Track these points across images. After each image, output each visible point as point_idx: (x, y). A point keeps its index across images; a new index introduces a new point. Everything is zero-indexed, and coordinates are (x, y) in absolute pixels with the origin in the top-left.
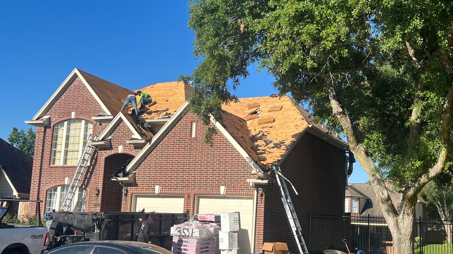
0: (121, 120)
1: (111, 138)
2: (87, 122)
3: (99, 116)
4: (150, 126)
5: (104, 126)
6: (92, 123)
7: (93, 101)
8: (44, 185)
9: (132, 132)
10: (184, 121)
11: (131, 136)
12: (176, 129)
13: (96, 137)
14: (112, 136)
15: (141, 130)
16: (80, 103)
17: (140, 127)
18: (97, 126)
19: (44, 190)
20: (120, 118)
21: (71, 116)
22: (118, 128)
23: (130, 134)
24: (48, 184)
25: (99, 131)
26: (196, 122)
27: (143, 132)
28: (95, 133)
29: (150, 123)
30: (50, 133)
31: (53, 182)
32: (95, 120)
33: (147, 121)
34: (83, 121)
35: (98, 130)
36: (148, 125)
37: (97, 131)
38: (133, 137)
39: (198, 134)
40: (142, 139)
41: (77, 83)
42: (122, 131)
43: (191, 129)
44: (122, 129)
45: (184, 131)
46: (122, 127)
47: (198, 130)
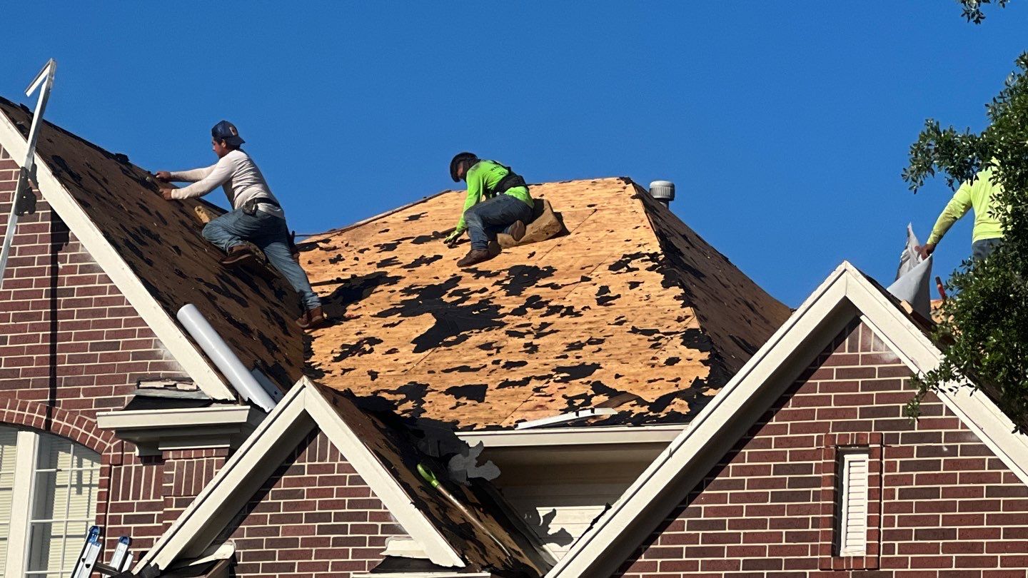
0: (305, 429)
1: (234, 557)
2: (51, 443)
3: (141, 403)
4: (490, 472)
5: (179, 476)
6: (86, 450)
7: (100, 302)
9: (386, 516)
10: (779, 443)
11: (382, 541)
12: (722, 498)
13: (122, 547)
14: (241, 545)
15: (444, 506)
17: (435, 483)
18: (128, 470)
20: (305, 418)
22: (281, 487)
23: (373, 529)
25: (141, 507)
26: (871, 453)
28: (115, 520)
29: (487, 454)
32: (121, 432)
33: (472, 440)
34: (27, 441)
35: (136, 496)
36: (481, 461)
37: (130, 507)
38: (395, 547)
39: (891, 535)
40: (461, 564)
42: (310, 505)
43: (837, 496)
44: (312, 493)
45: (780, 510)
46: (310, 482)
47: (889, 508)
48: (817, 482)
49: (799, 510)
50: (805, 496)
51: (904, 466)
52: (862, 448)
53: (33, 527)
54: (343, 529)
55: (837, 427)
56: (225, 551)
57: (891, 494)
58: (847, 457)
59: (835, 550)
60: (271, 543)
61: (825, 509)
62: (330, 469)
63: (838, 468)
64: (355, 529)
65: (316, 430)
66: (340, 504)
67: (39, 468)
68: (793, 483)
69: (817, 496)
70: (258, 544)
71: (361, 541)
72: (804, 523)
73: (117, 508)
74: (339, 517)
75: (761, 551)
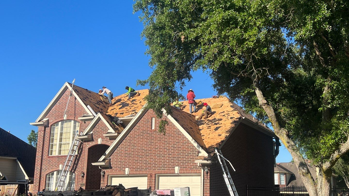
0: (99, 119)
1: (92, 133)
2: (75, 122)
3: (84, 116)
4: (122, 122)
5: (87, 124)
6: (79, 122)
7: (80, 105)
8: (44, 171)
9: (108, 128)
10: (146, 117)
11: (108, 130)
12: (140, 124)
13: (81, 133)
14: (93, 132)
15: (115, 126)
16: (70, 108)
17: (114, 124)
18: (83, 124)
19: (44, 175)
20: (99, 117)
21: (63, 118)
22: (97, 125)
24: (47, 170)
25: (84, 128)
26: (155, 118)
27: (116, 128)
28: (81, 130)
29: (121, 120)
30: (49, 131)
31: (51, 168)
32: (81, 120)
33: (120, 119)
34: (73, 121)
36: (121, 121)
37: (83, 128)
38: (109, 131)
40: (115, 132)
41: (68, 93)
43: (152, 123)
44: (101, 126)
45: (146, 125)
46: (100, 124)
47: (157, 124)
48: (150, 121)
49: (148, 124)
52: (154, 117)
53: (73, 131)
54: (104, 129)
55: (152, 115)
56: (91, 133)
57: (157, 122)
58: (153, 118)
59: (151, 129)
60: (96, 131)
61: (150, 124)
62: (102, 123)
63: (152, 120)
64: (105, 129)
65: (101, 119)
66: (103, 127)
67: (74, 124)
68: (147, 121)
69: (150, 123)
70: (95, 131)
71: (105, 131)
72: (148, 126)
73: (81, 128)
74: (103, 128)
75: (144, 129)
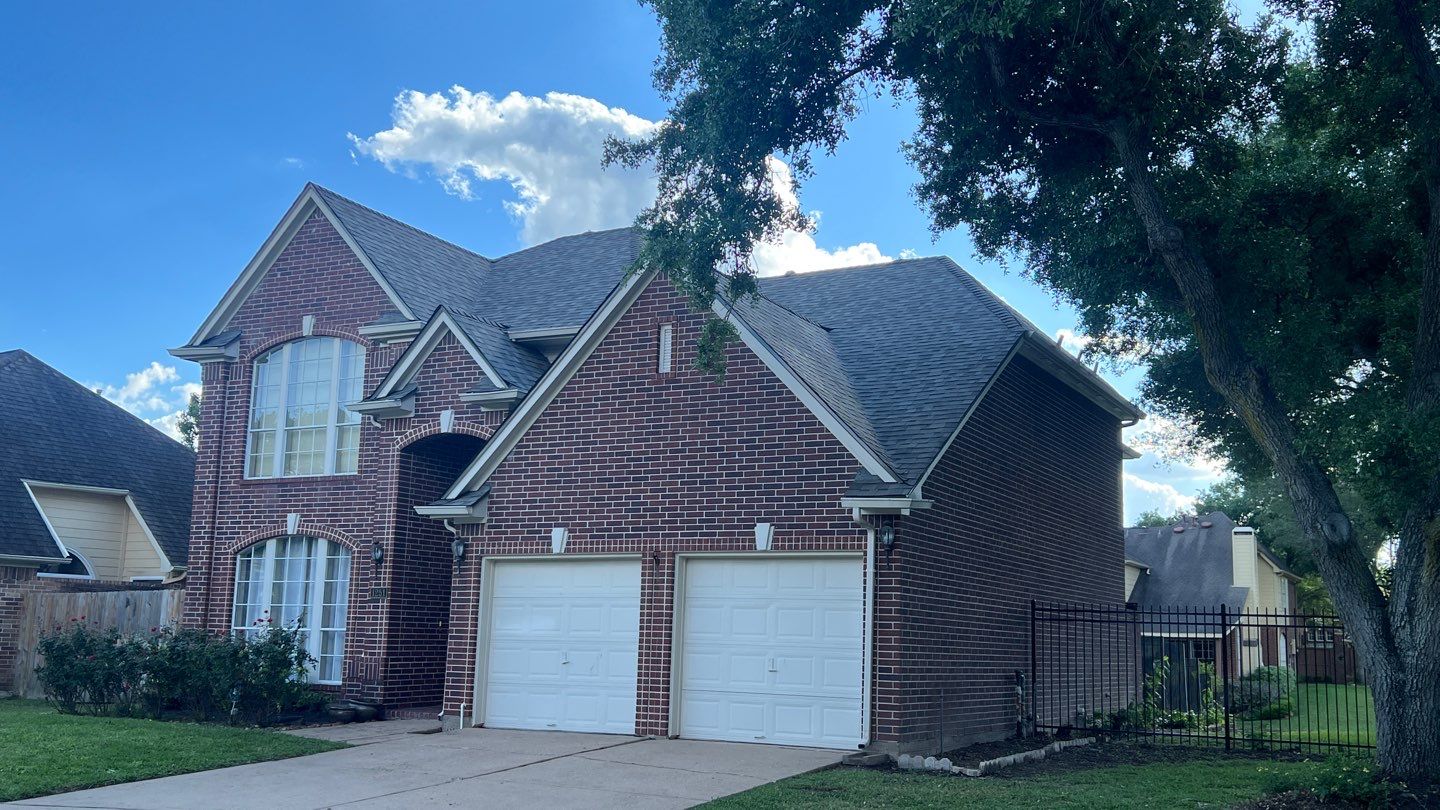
2: (348, 344)
8: (226, 539)
9: (478, 368)
11: (478, 379)
16: (326, 289)
19: (227, 553)
21: (300, 328)
23: (475, 374)
24: (239, 533)
25: (383, 370)
26: (673, 325)
28: (372, 376)
30: (243, 382)
31: (252, 528)
34: (337, 343)
35: (380, 365)
37: (378, 370)
38: (483, 382)
39: (681, 362)
40: (506, 387)
41: (317, 231)
42: (448, 365)
45: (635, 354)
47: (680, 350)
48: (650, 340)
49: (643, 353)
50: (645, 347)
51: (687, 331)
52: (669, 323)
53: (340, 381)
54: (462, 375)
55: (658, 314)
57: (681, 343)
58: (663, 328)
59: (657, 370)
60: (432, 383)
61: (653, 352)
62: (456, 348)
63: (659, 333)
64: (467, 374)
65: (449, 332)
66: (461, 364)
67: (342, 354)
68: (640, 341)
69: (650, 346)
70: (427, 383)
71: (470, 379)
72: (645, 359)
73: (373, 370)
74: (460, 369)
75: (627, 372)
